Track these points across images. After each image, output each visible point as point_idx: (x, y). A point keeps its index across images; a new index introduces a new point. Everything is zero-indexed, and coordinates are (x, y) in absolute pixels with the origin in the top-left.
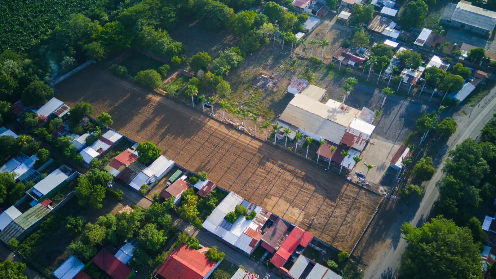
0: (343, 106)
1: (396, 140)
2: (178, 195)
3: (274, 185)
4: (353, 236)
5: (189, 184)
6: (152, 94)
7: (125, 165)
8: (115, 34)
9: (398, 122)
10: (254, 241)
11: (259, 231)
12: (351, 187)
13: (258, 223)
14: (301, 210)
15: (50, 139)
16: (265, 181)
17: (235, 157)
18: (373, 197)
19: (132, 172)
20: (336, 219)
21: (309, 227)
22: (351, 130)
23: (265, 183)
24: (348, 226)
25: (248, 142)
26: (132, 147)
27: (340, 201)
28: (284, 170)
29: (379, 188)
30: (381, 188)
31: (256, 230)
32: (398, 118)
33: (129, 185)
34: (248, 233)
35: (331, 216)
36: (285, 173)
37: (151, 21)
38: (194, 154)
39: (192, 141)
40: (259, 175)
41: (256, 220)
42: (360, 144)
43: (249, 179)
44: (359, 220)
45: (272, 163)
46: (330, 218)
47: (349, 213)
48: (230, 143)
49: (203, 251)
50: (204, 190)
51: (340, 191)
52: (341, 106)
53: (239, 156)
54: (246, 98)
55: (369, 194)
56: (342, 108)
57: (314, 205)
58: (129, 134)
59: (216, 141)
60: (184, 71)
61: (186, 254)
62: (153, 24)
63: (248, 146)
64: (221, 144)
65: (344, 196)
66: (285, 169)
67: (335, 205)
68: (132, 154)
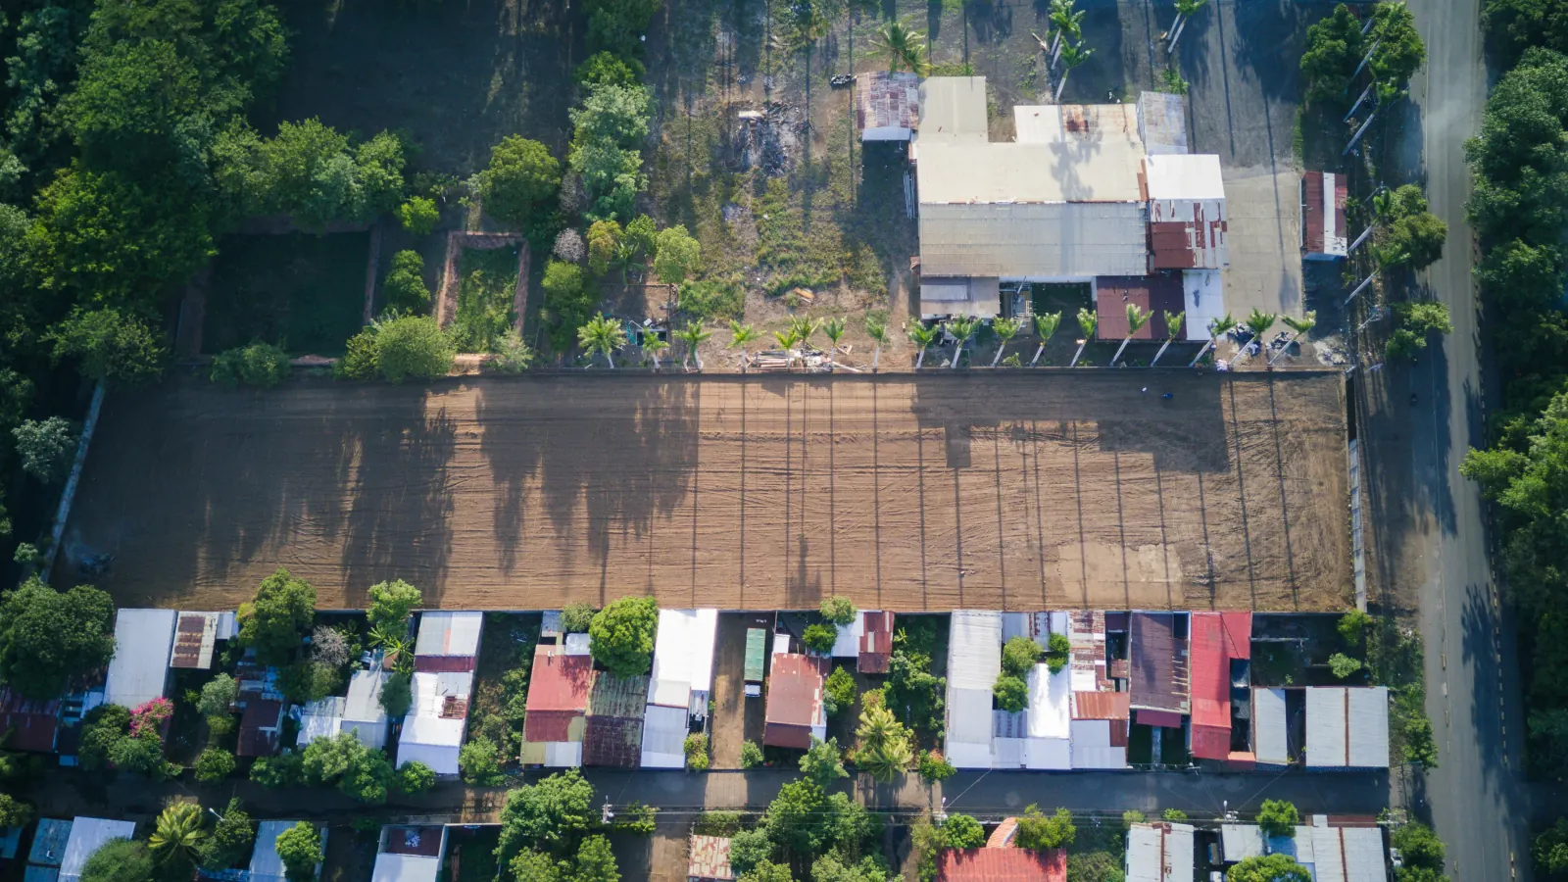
0: (1070, 114)
1: (1272, 155)
2: (815, 714)
3: (1039, 508)
4: (1334, 544)
5: (813, 654)
6: (436, 392)
7: (582, 714)
8: (133, 235)
9: (1244, 85)
10: (1116, 726)
11: (1107, 686)
12: (1241, 389)
13: (1086, 663)
14: (1161, 545)
15: (273, 778)
16: (1007, 509)
17: (869, 479)
18: (1314, 389)
19: (621, 722)
20: (1264, 518)
21: (1212, 584)
22: (1162, 210)
23: (1008, 516)
24: (1303, 519)
25: (870, 404)
26: (545, 634)
27: (1244, 455)
28: (1035, 440)
29: (1315, 351)
30: (1321, 347)
31: (1098, 687)
32: (1232, 69)
33: (643, 765)
34: (1086, 714)
35: (1245, 516)
36: (1041, 450)
37: (217, 100)
38: (742, 541)
39: (699, 495)
40: (976, 501)
41: (1078, 657)
42: (1213, 245)
43: (958, 528)
44: (1321, 484)
45: (987, 436)
46: (1245, 523)
47: (1286, 478)
48: (820, 438)
49: (1005, 839)
50: (871, 649)
51: (1222, 423)
52: (1065, 118)
53: (877, 467)
54: (750, 238)
55: (1300, 386)
56: (1073, 126)
57: (1184, 507)
58: (485, 588)
59: (774, 454)
60: (467, 237)
61: (971, 875)
62: (232, 110)
63: (880, 416)
64: (796, 456)
65: (1241, 430)
66: (1035, 436)
67: (1234, 473)
68: (566, 659)
